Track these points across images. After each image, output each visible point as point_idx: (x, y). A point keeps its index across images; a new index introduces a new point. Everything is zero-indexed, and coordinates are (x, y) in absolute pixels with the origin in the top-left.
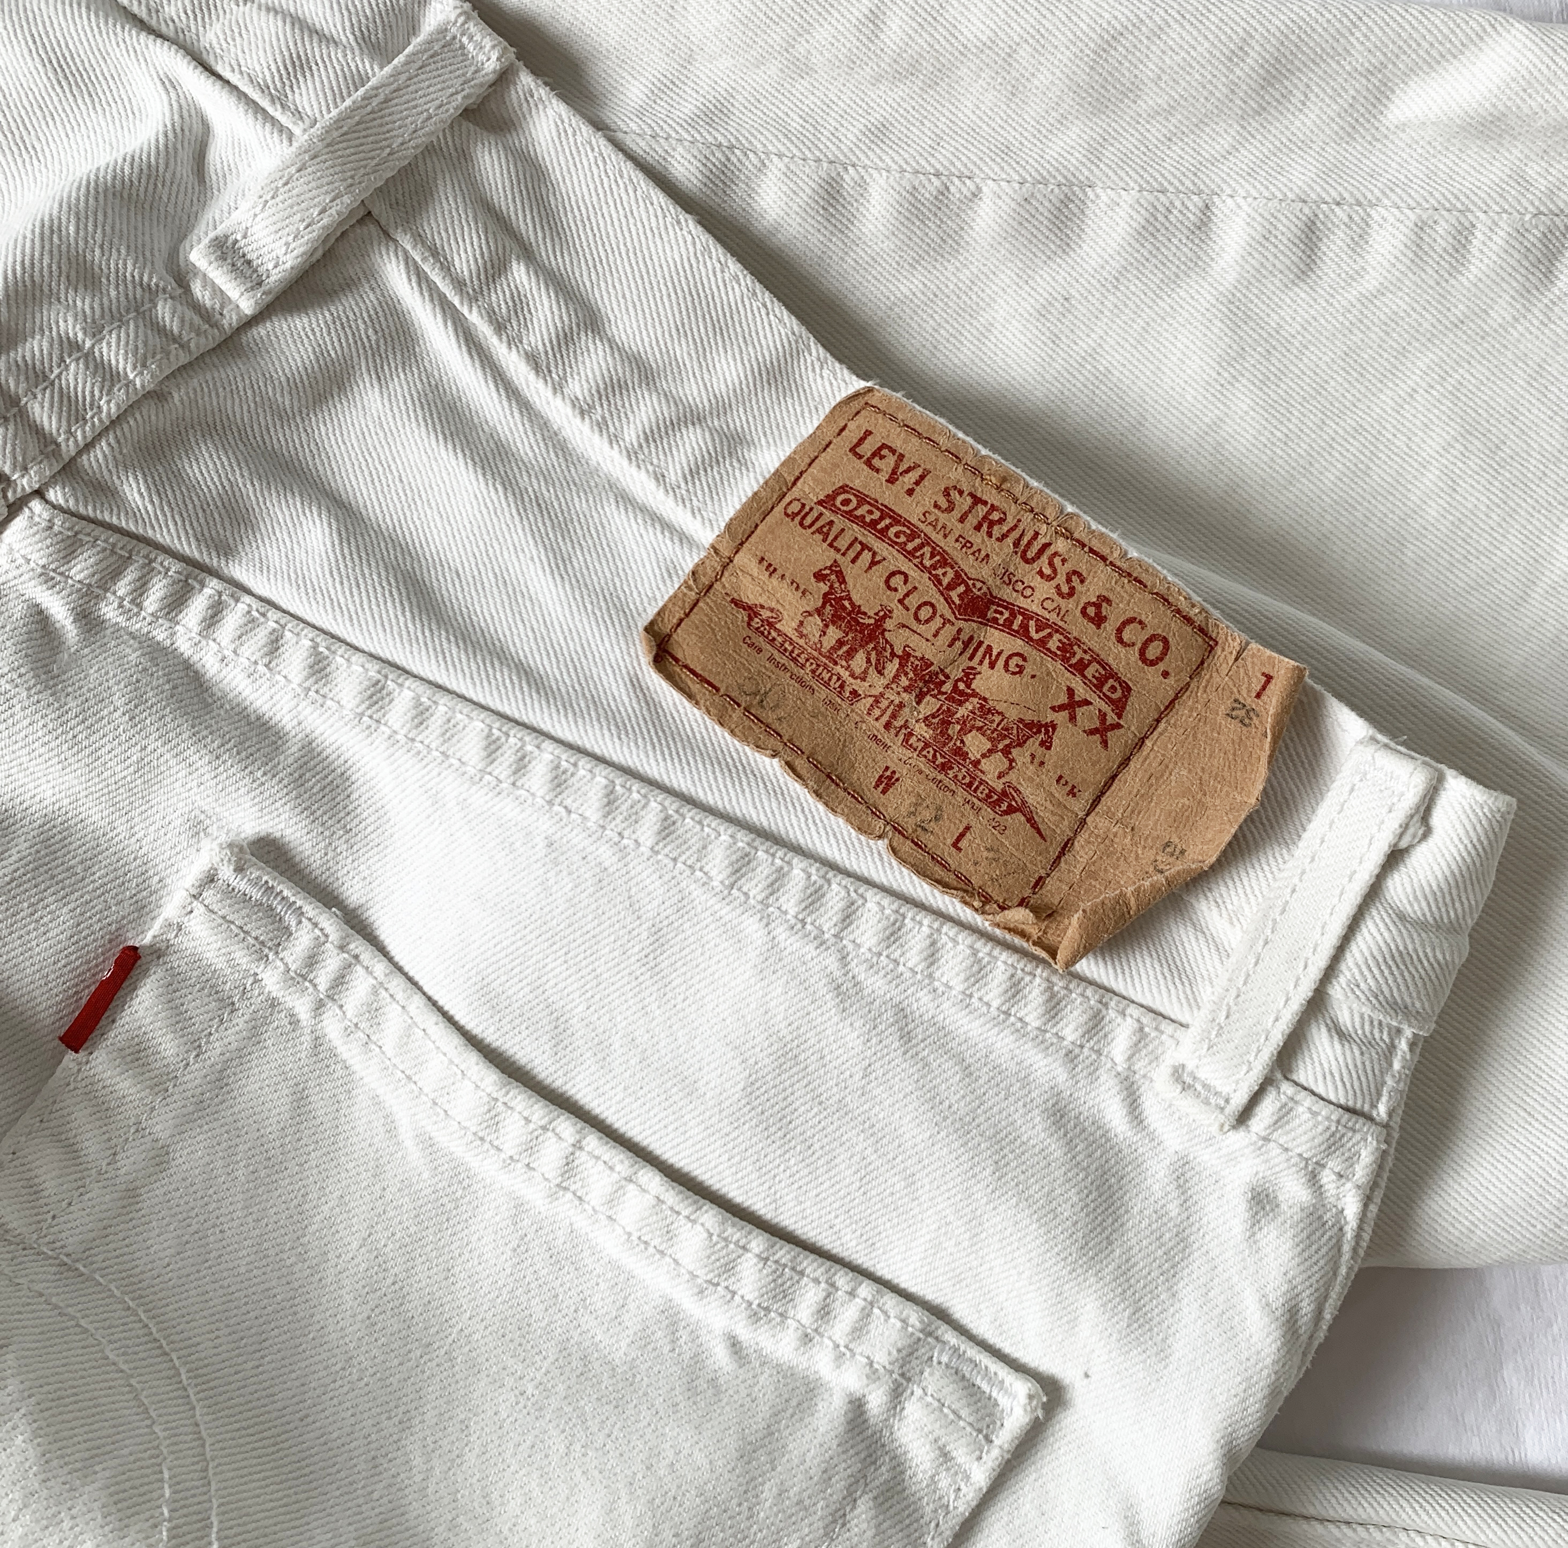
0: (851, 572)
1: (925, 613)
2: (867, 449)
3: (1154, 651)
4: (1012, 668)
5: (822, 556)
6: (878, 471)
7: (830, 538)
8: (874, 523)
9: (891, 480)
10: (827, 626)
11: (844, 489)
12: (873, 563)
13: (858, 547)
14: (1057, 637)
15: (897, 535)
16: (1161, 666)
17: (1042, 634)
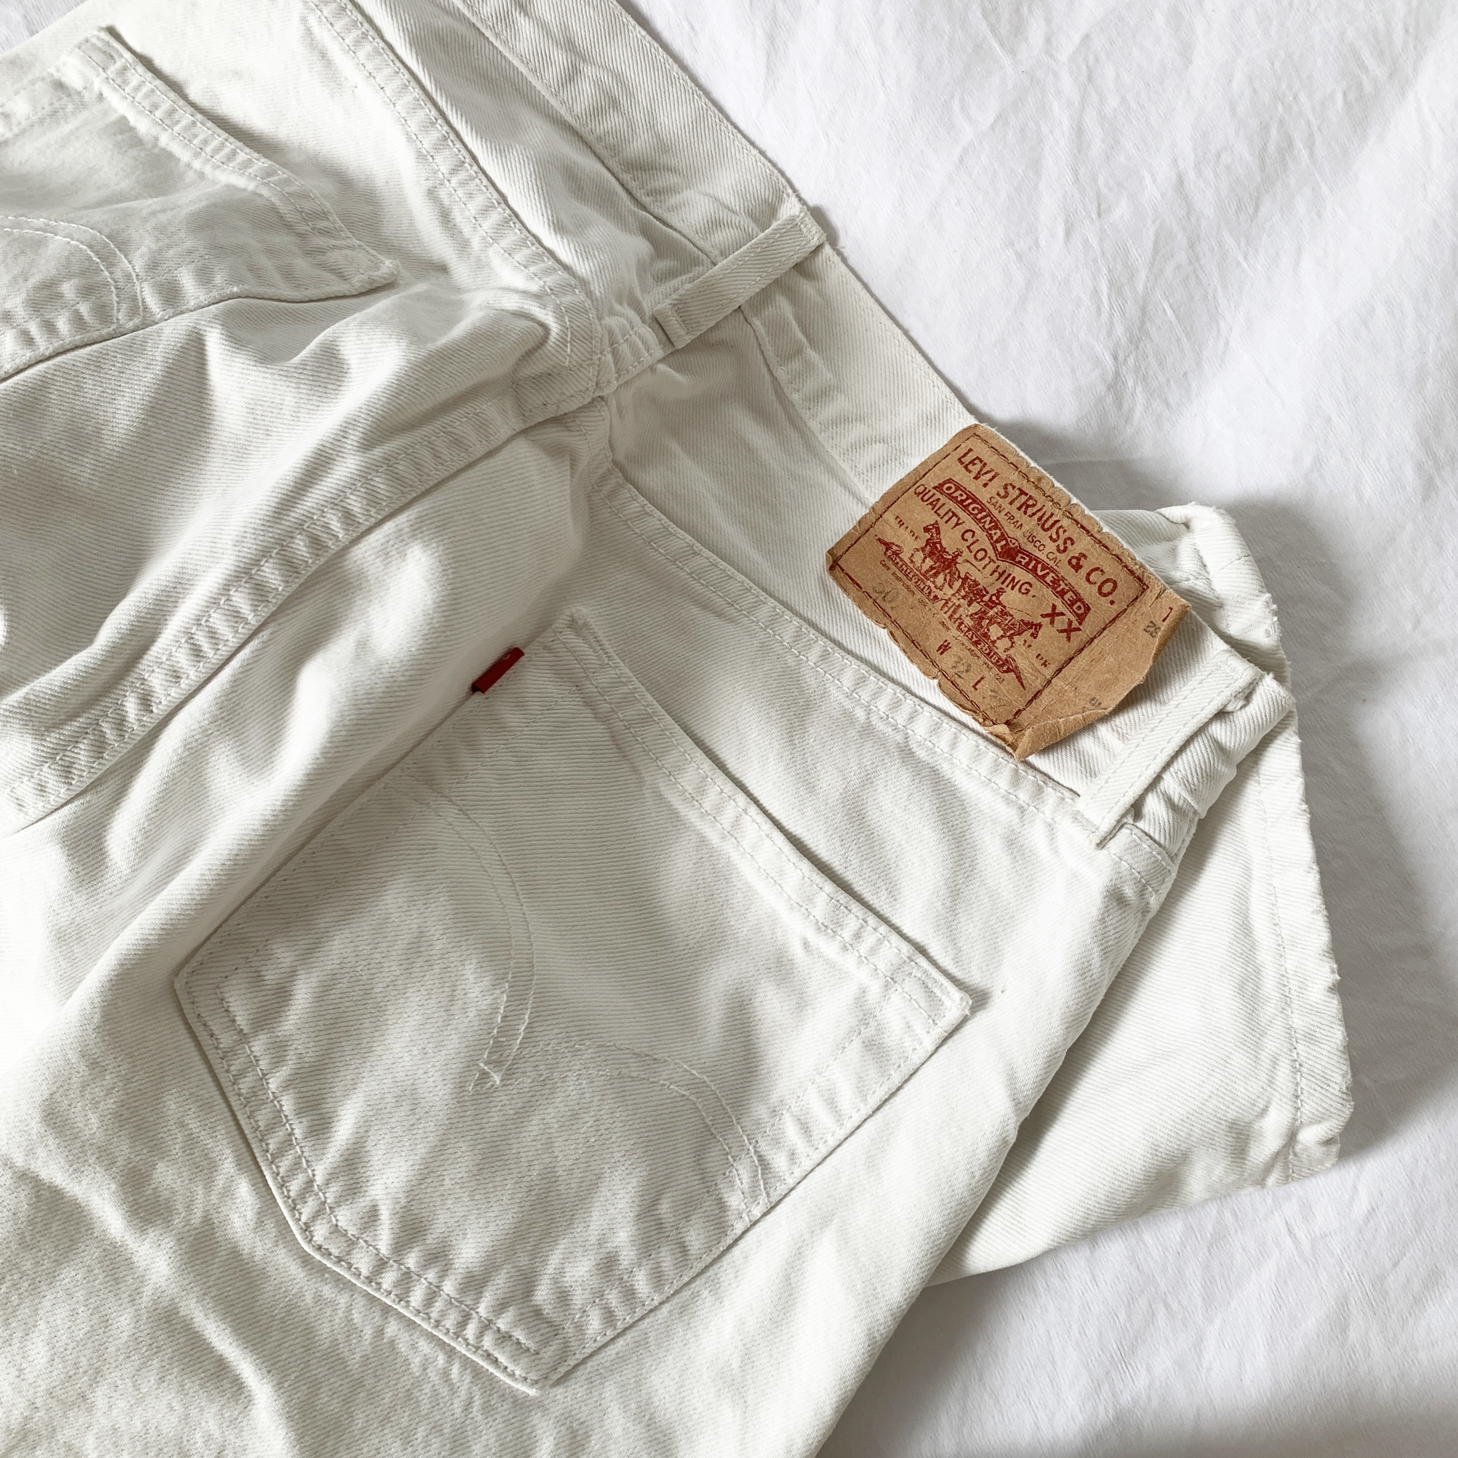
0: (943, 527)
1: (980, 555)
2: (967, 460)
3: (1107, 588)
4: (1023, 591)
5: (930, 518)
6: (970, 472)
7: (936, 508)
8: (962, 501)
9: (976, 478)
10: (925, 558)
11: (949, 481)
12: (957, 524)
13: (950, 514)
14: (1052, 574)
15: (973, 509)
16: (1110, 598)
17: (1044, 572)
